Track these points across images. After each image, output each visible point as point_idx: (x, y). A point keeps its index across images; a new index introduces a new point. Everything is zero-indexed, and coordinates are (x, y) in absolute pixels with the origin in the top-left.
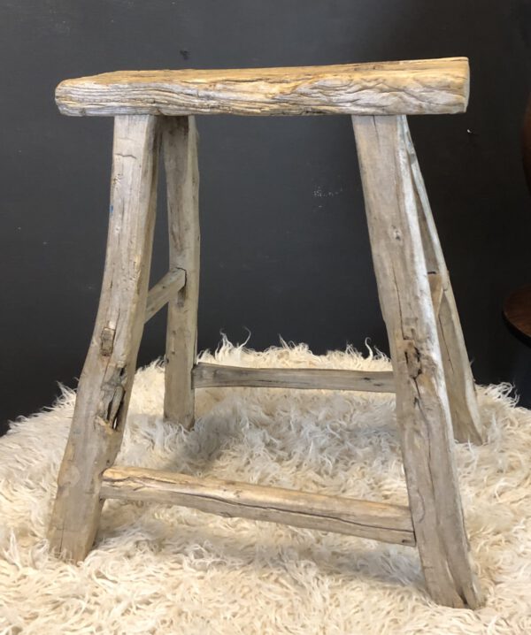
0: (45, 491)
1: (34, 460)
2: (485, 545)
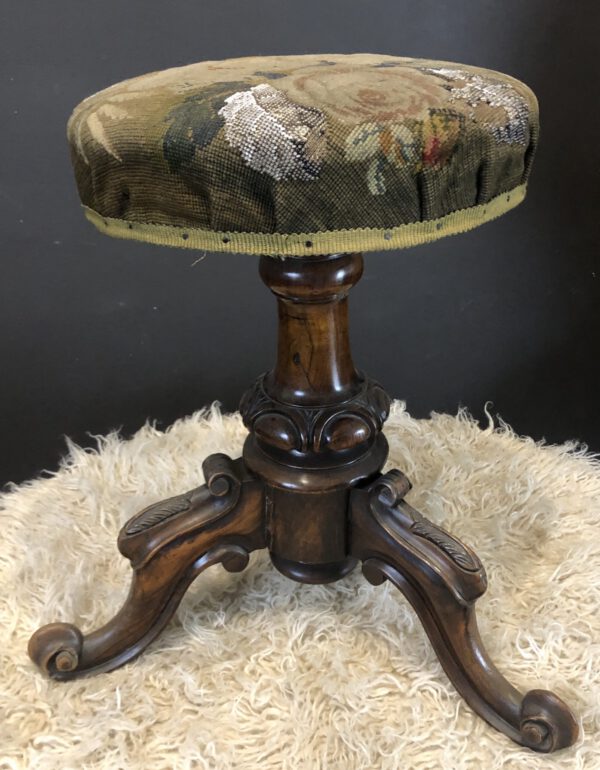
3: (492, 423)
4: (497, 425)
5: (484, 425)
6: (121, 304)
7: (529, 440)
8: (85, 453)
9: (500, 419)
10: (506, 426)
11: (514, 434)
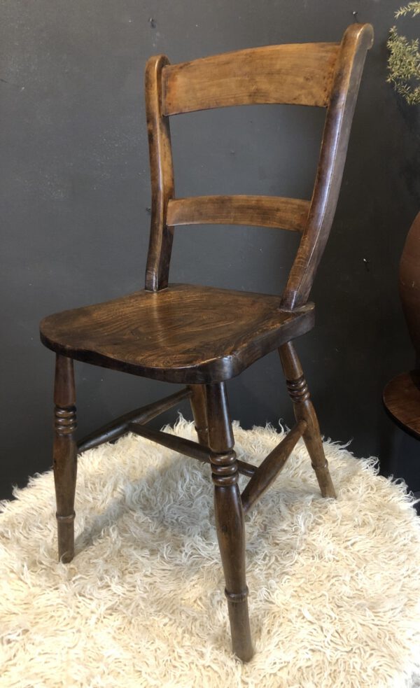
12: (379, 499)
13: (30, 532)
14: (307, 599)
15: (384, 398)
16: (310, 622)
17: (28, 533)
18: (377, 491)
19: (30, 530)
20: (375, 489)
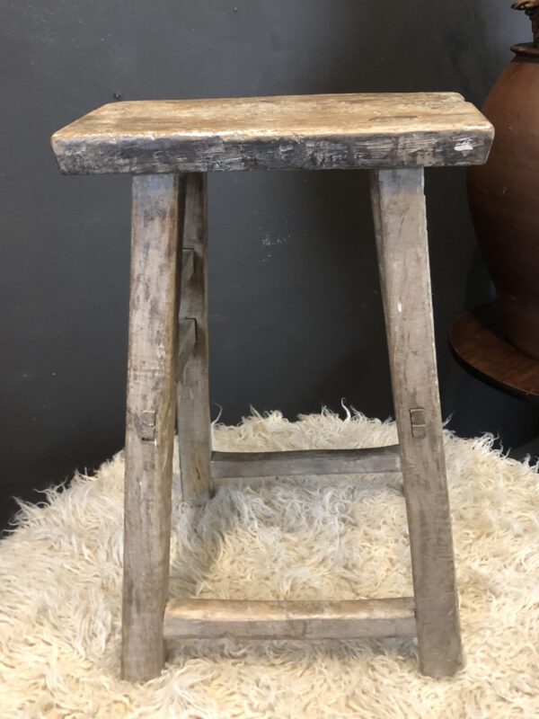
0: (49, 644)
1: (19, 605)
2: (531, 621)
3: (349, 413)
4: (352, 415)
5: (343, 417)
6: (25, 376)
7: (377, 421)
8: (38, 509)
9: (354, 410)
10: (359, 414)
11: (366, 419)
12: (524, 492)
13: (12, 655)
14: (506, 659)
15: (456, 350)
16: (528, 694)
17: (9, 657)
18: (515, 480)
19: (11, 651)
20: (512, 479)
